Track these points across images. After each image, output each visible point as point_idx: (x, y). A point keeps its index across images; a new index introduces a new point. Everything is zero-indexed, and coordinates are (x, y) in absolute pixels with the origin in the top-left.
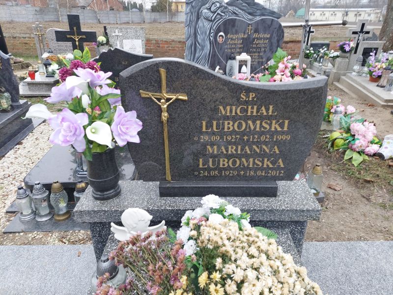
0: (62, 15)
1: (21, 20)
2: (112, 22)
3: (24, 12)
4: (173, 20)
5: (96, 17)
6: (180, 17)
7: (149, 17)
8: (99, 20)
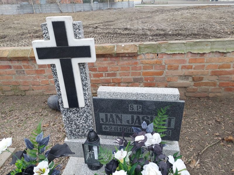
0: (35, 9)
1: (8, 14)
2: (70, 11)
3: (10, 8)
4: (113, 7)
5: (59, 8)
6: (117, 5)
7: (96, 6)
8: (61, 11)
